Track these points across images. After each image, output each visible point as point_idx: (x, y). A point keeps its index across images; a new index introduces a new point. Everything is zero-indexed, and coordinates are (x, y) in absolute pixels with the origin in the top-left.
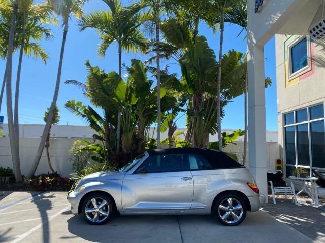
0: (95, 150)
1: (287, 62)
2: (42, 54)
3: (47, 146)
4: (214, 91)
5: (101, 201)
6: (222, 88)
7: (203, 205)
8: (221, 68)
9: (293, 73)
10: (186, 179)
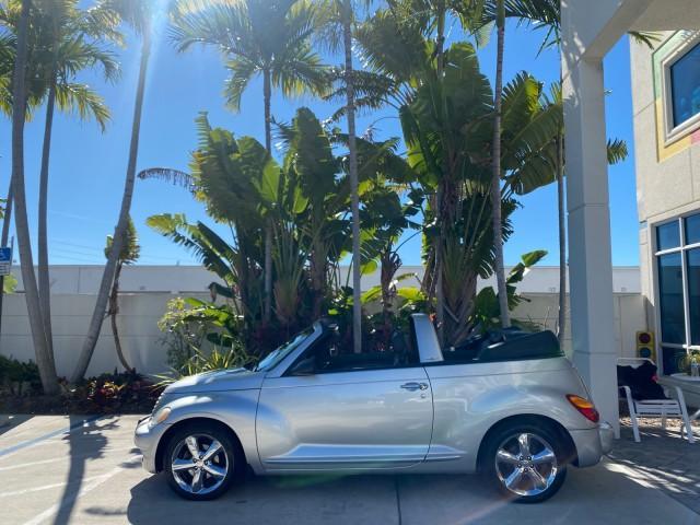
0: (217, 318)
1: (659, 102)
2: (96, 108)
3: (113, 312)
4: (486, 176)
5: (210, 443)
6: (504, 168)
7: (456, 452)
8: (499, 119)
9: (675, 126)
10: (412, 386)
